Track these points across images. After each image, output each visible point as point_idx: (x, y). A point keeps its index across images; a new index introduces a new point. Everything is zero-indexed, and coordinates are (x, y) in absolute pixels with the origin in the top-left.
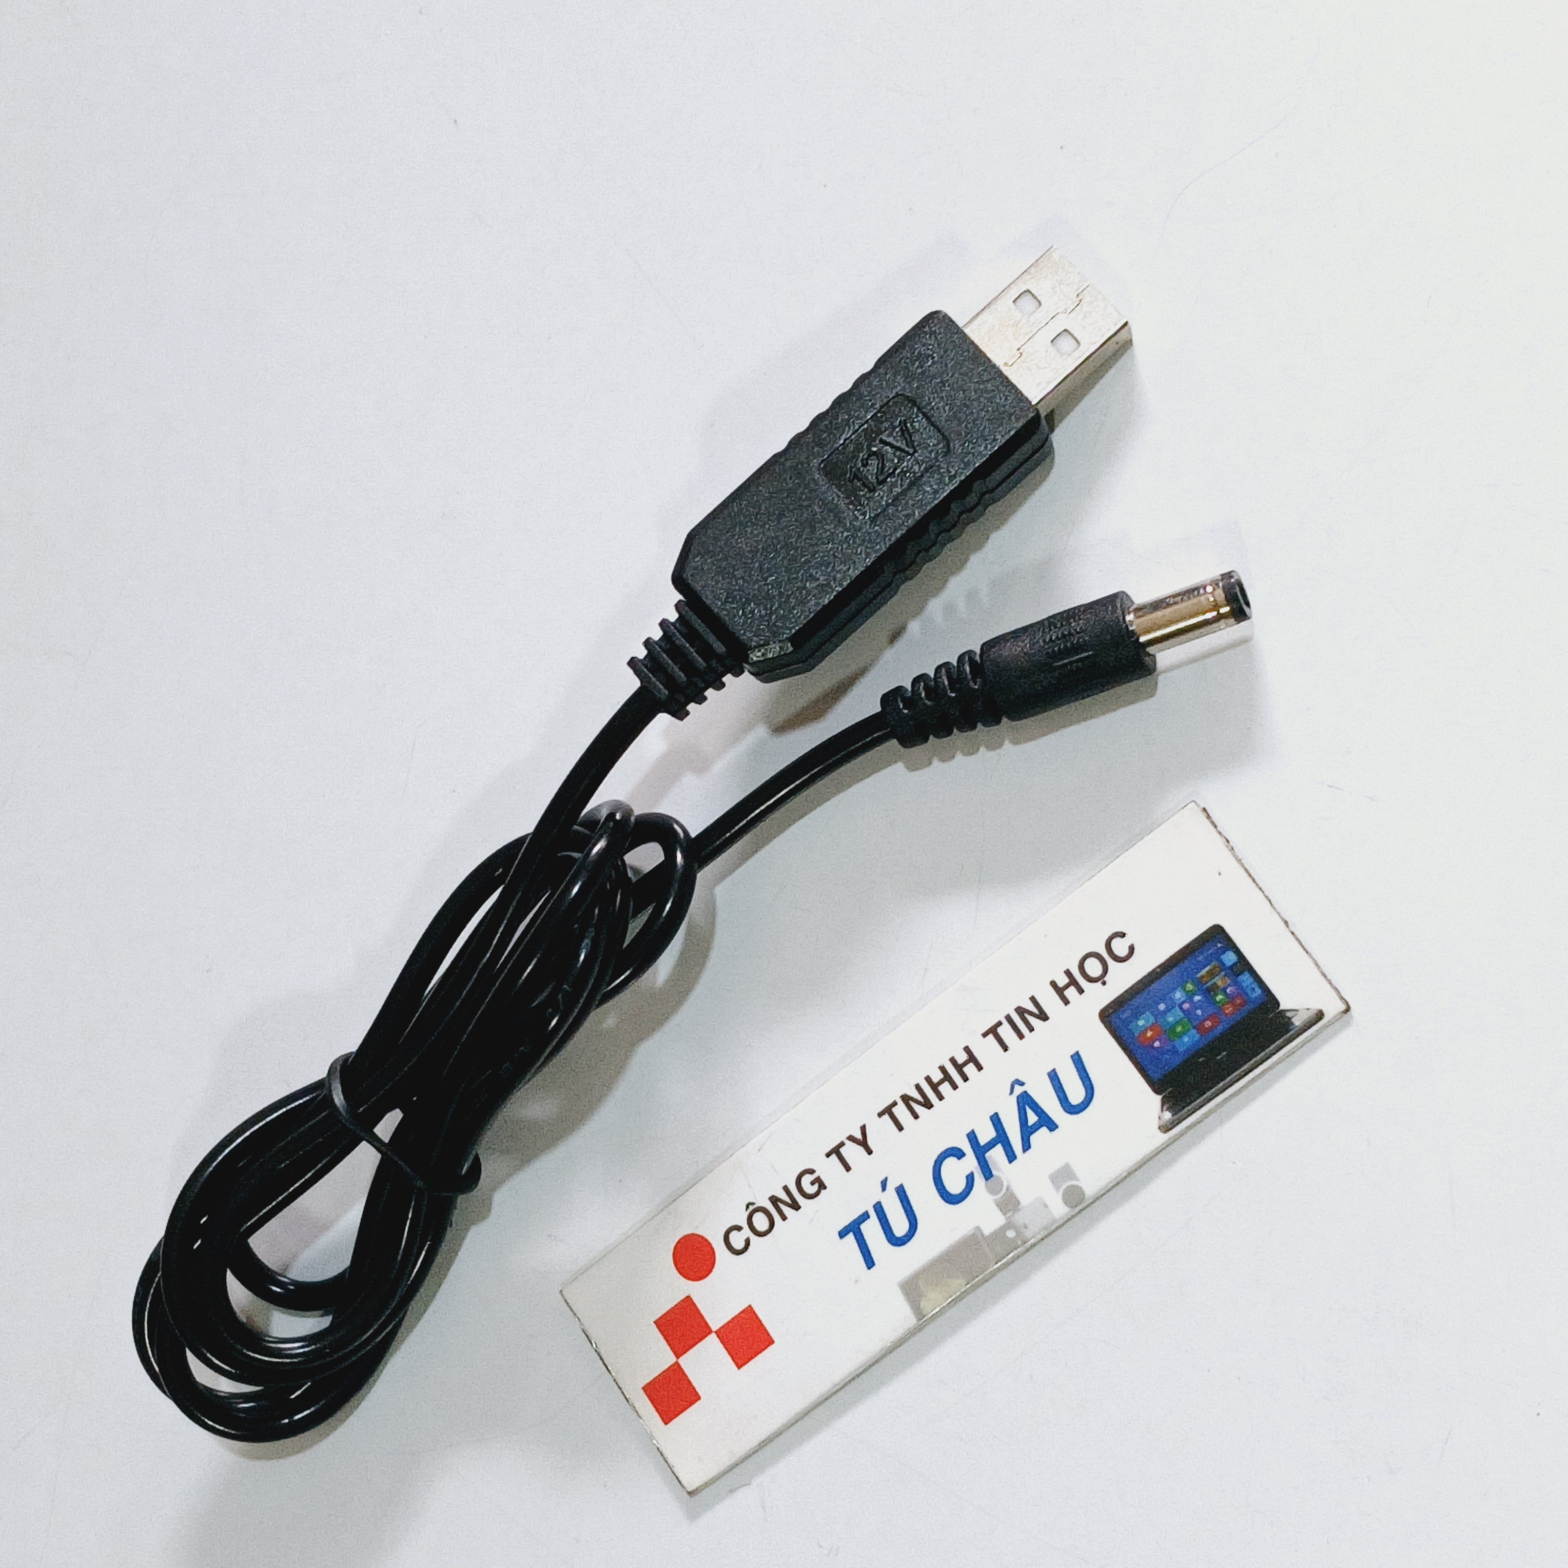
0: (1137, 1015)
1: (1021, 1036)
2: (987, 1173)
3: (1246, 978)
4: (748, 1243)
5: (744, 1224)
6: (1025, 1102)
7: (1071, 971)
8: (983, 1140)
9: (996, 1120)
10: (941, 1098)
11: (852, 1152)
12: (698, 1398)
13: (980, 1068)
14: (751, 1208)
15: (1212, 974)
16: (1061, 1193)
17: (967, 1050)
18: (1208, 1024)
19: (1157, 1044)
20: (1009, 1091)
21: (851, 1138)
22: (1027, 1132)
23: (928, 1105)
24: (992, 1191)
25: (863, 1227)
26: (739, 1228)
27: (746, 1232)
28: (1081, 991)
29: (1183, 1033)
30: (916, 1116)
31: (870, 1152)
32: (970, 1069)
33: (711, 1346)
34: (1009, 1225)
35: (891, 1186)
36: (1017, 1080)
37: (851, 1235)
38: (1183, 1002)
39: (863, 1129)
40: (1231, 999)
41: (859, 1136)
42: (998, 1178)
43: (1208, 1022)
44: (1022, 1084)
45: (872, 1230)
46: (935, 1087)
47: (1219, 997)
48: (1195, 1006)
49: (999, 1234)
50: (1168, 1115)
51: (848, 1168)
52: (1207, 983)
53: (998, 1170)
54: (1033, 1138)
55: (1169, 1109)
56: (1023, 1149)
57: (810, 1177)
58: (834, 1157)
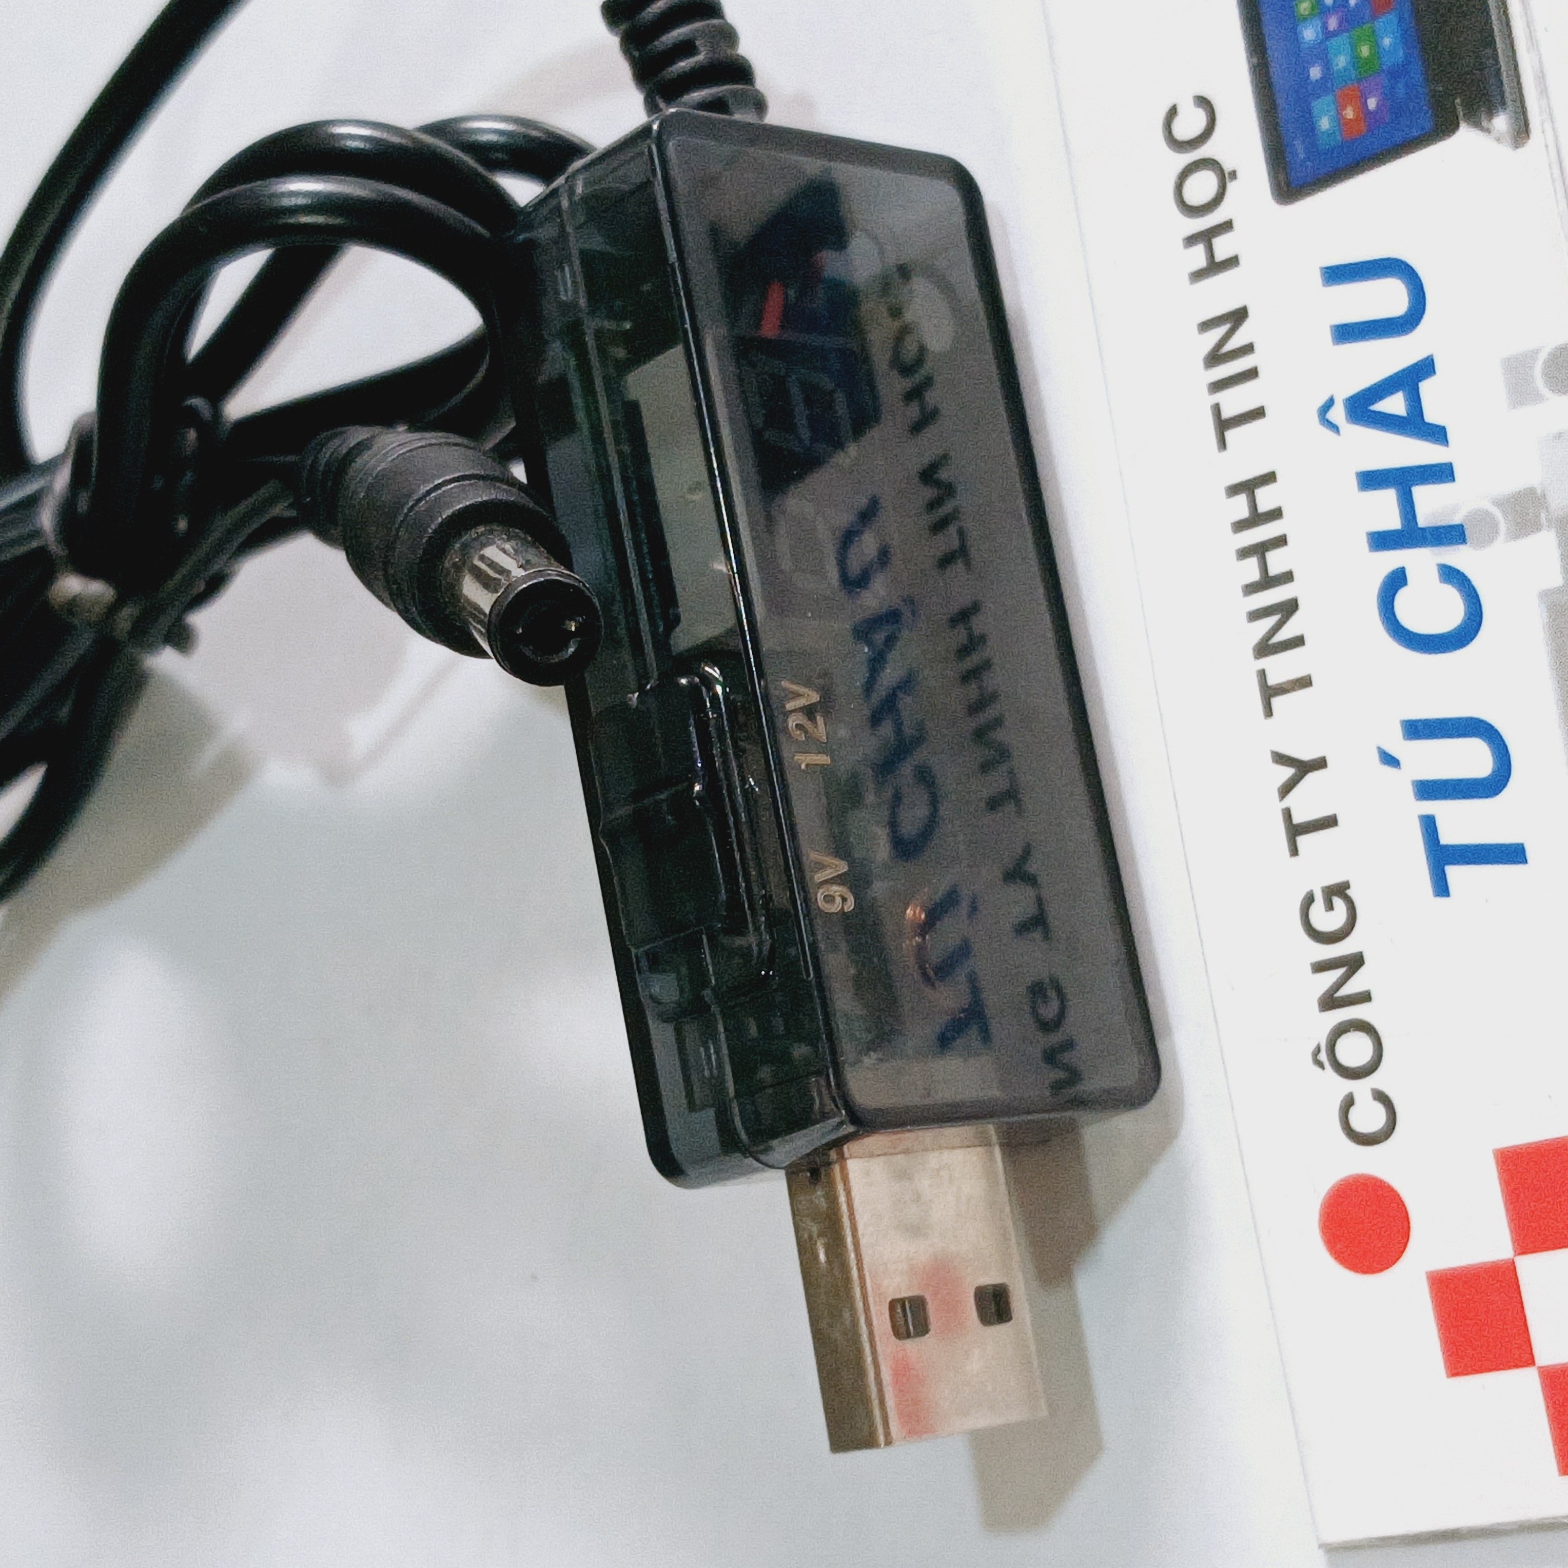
0: (1311, 127)
1: (1252, 374)
2: (1453, 535)
4: (1382, 1097)
5: (1346, 1086)
6: (1363, 406)
7: (1188, 233)
8: (1395, 522)
9: (1370, 480)
10: (1288, 577)
11: (1308, 802)
13: (1269, 478)
14: (1323, 1057)
16: (1547, 393)
17: (1232, 490)
19: (1372, 103)
20: (1331, 434)
21: (1286, 789)
22: (1414, 424)
24: (1489, 538)
25: (1446, 838)
26: (1349, 1102)
27: (1361, 1089)
29: (1376, 45)
30: (1298, 642)
31: (1320, 764)
32: (1266, 498)
35: (1397, 745)
36: (1320, 409)
37: (1454, 873)
38: (1325, 26)
39: (1281, 759)
41: (1287, 772)
42: (1466, 517)
44: (1330, 403)
45: (1458, 822)
46: (1266, 583)
48: (1340, 7)
50: (1501, 122)
51: (1330, 822)
53: (1455, 511)
54: (1431, 416)
55: (1491, 114)
56: (1442, 444)
57: (1318, 908)
58: (1303, 841)
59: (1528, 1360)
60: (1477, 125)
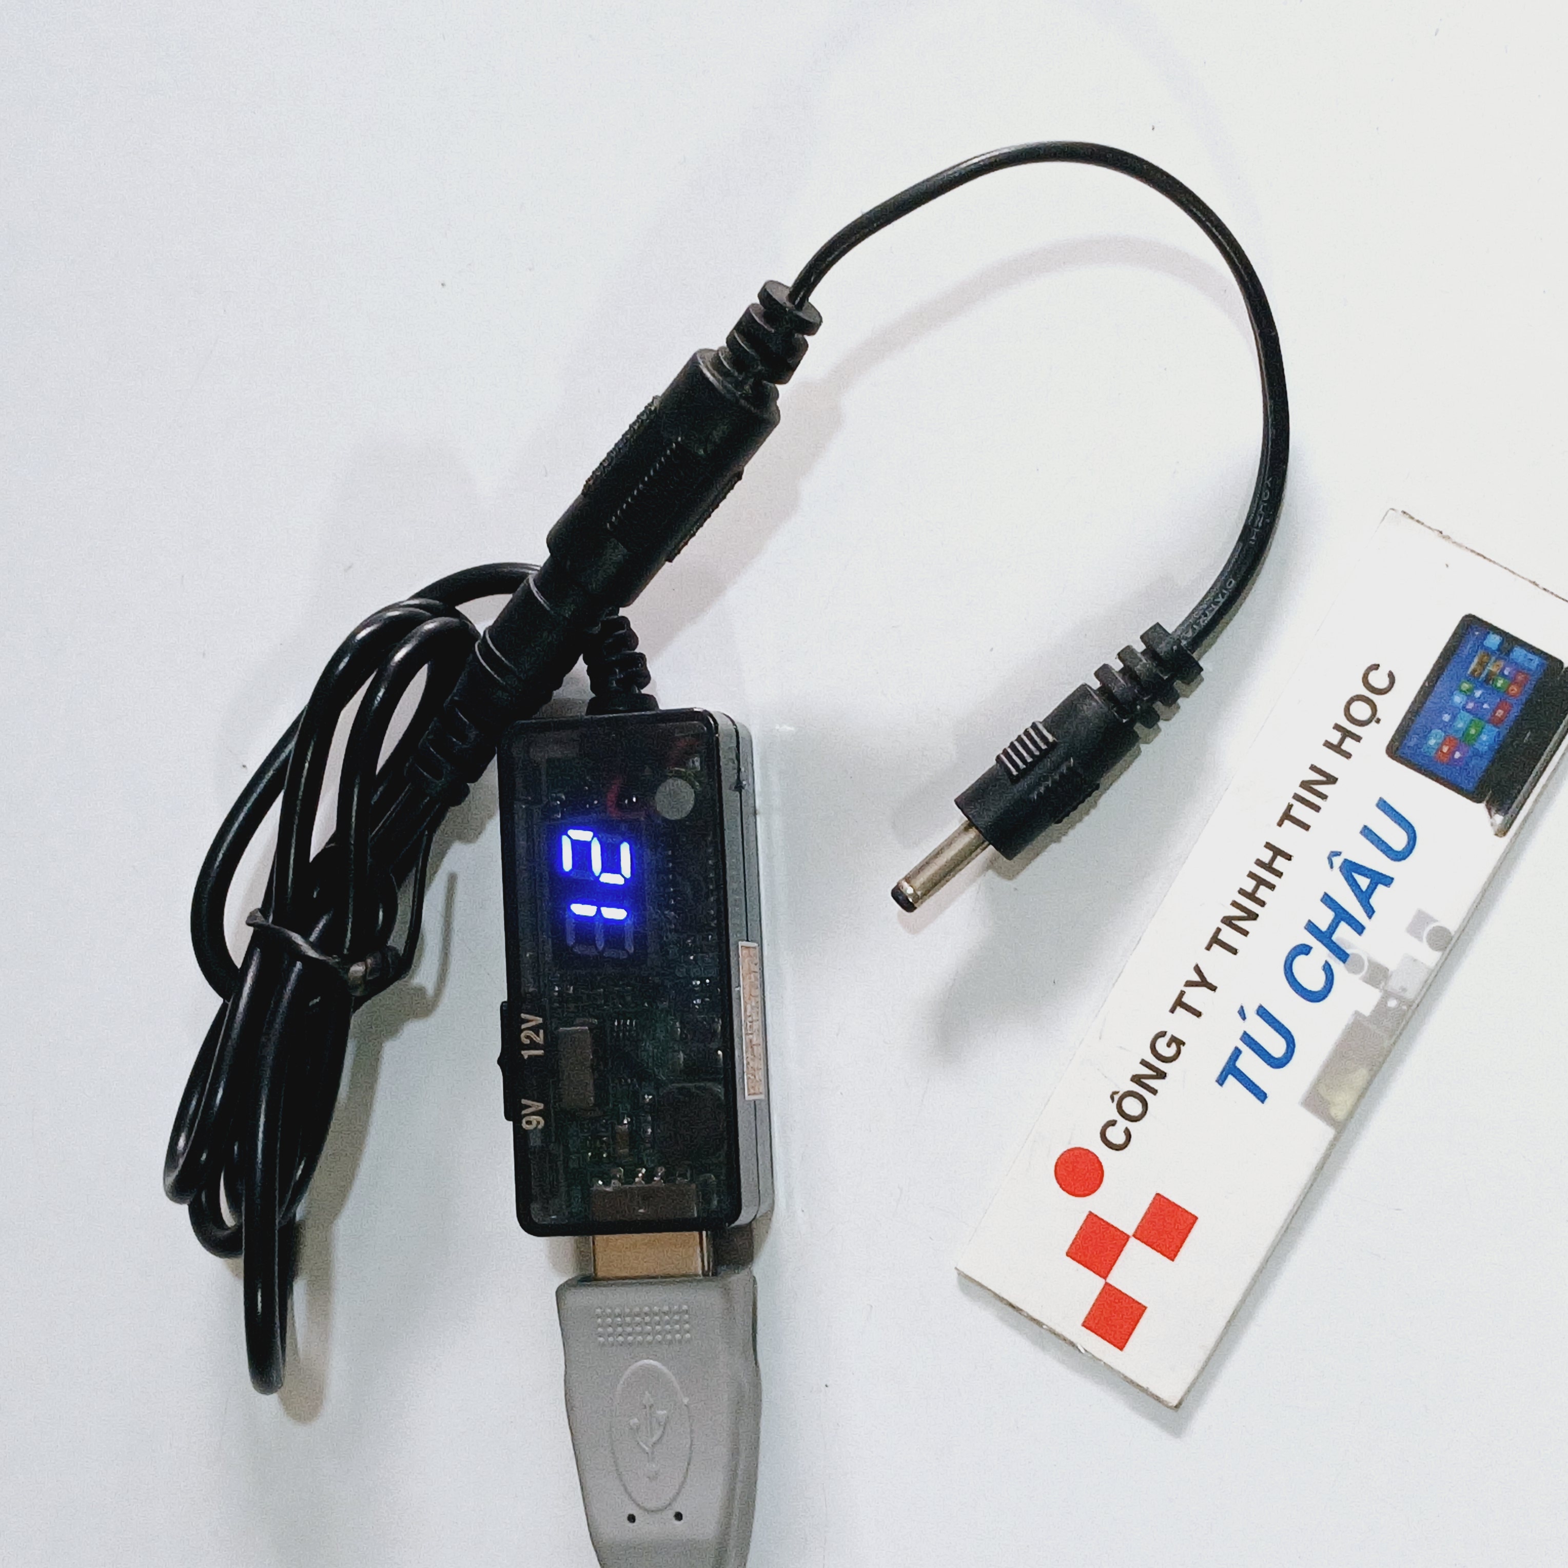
0: (1426, 737)
1: (1317, 809)
2: (1342, 956)
3: (1518, 654)
4: (1128, 1133)
5: (1116, 1116)
6: (1350, 869)
7: (1339, 723)
8: (1324, 927)
9: (1327, 900)
10: (1262, 904)
11: (1194, 997)
12: (1144, 1308)
13: (1289, 857)
14: (1116, 1097)
15: (1483, 665)
16: (1425, 940)
17: (1269, 846)
18: (1500, 713)
19: (1457, 755)
20: (1328, 866)
21: (1189, 984)
22: (1364, 897)
23: (1253, 916)
24: (1354, 972)
25: (1240, 1064)
26: (1113, 1123)
27: (1122, 1123)
28: (1358, 739)
29: (1479, 733)
30: (1245, 933)
31: (1213, 988)
32: (1280, 863)
33: (1135, 1251)
34: (1387, 995)
35: (1251, 1012)
36: (1332, 852)
37: (1231, 1079)
38: (1466, 704)
39: (1198, 970)
40: (1512, 680)
41: (1196, 978)
42: (1353, 954)
43: (1500, 711)
44: (1338, 854)
45: (1249, 1063)
46: (1251, 896)
47: (1500, 683)
48: (1479, 702)
49: (1381, 1009)
50: (1499, 819)
51: (1198, 1014)
52: (1481, 674)
53: (1350, 947)
54: (1373, 901)
55: (1498, 811)
56: (1368, 916)
57: (1164, 1040)
58: (1179, 1010)
60: (1489, 810)
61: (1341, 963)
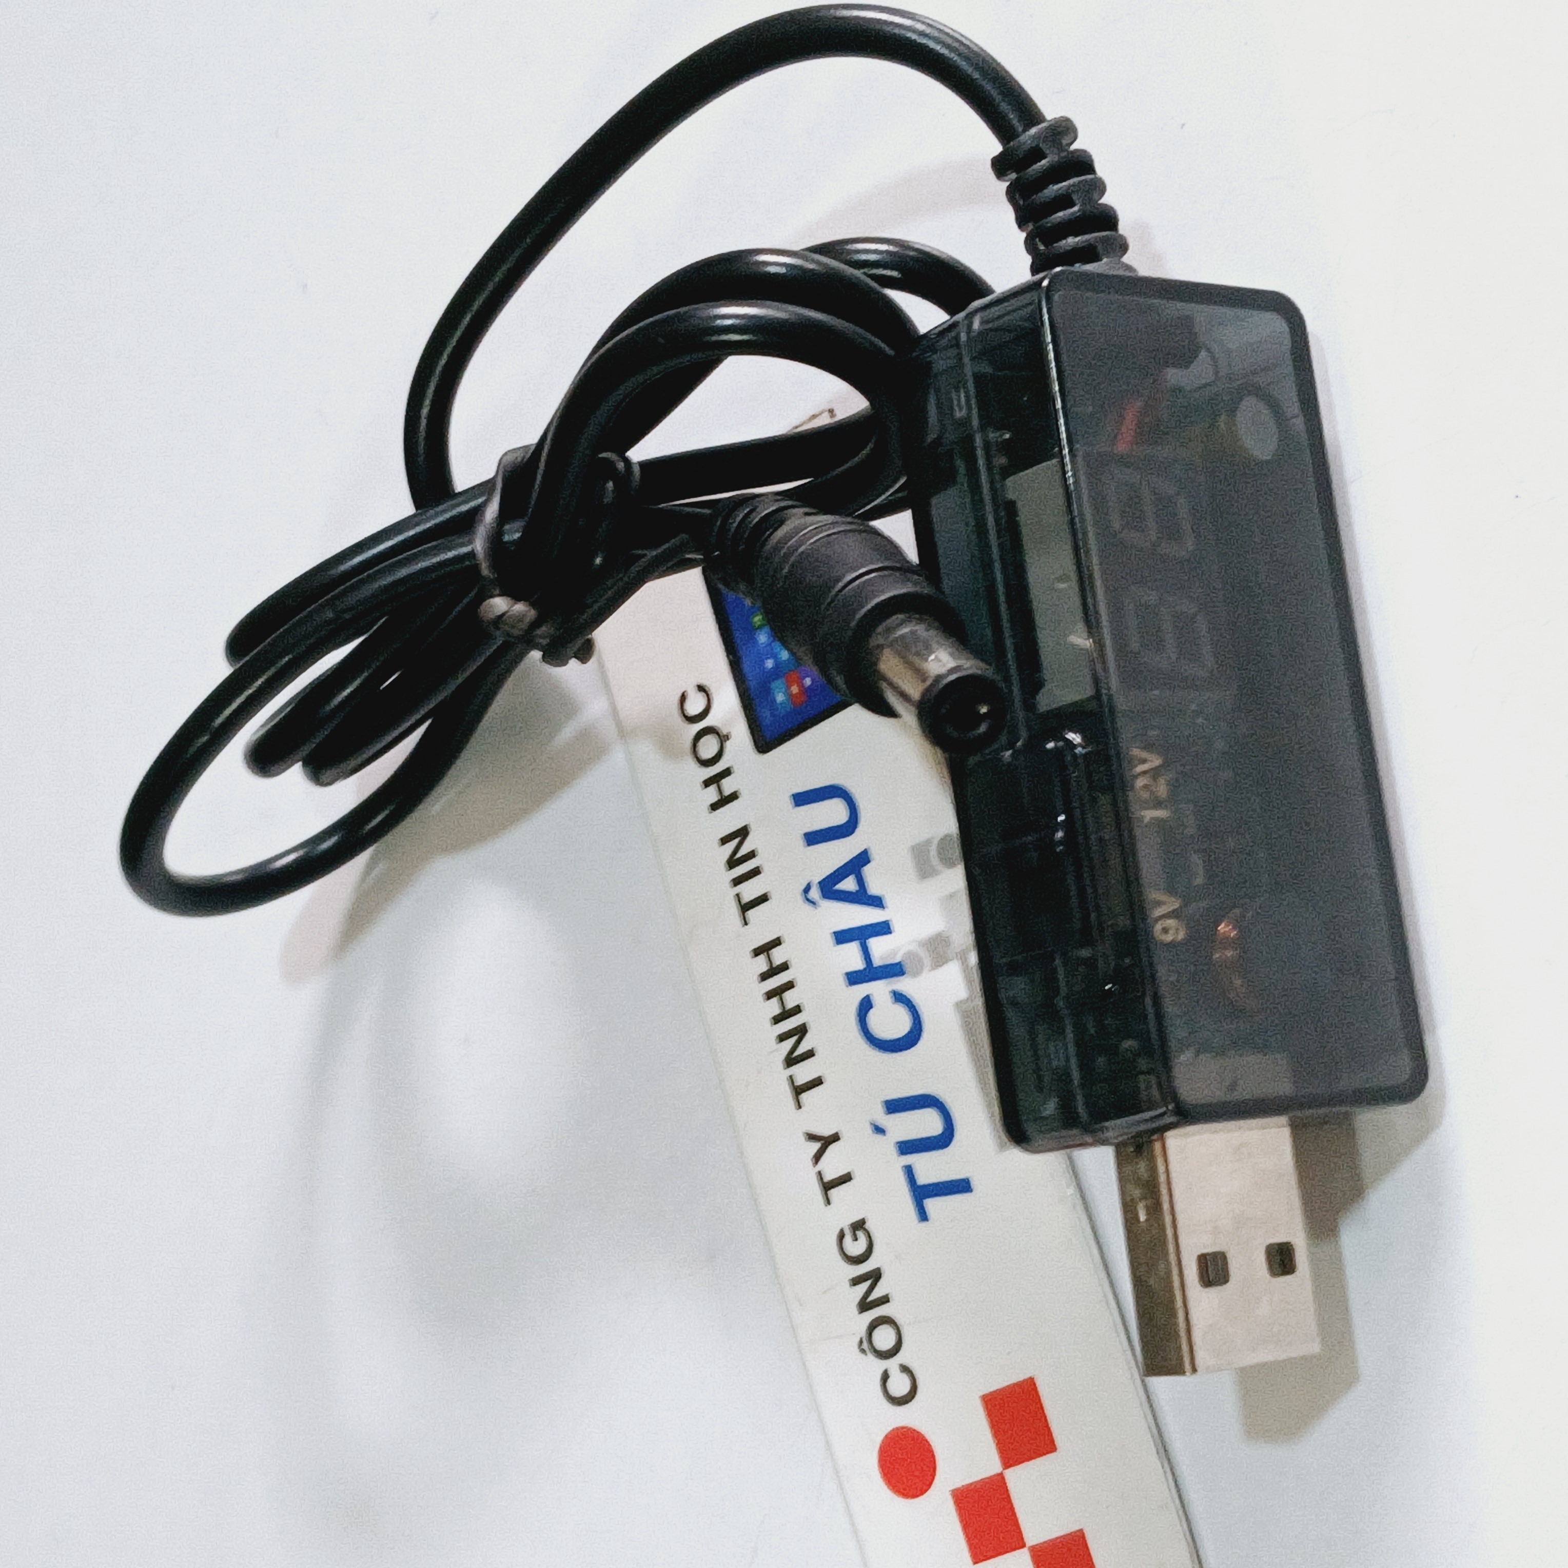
0: (771, 702)
1: (757, 871)
2: (897, 970)
4: (905, 1369)
5: (883, 1365)
6: (829, 887)
7: (705, 779)
8: (858, 964)
9: (842, 937)
10: (798, 1009)
11: (832, 1166)
13: (777, 942)
14: (865, 1345)
16: (937, 870)
17: (756, 952)
19: (808, 682)
20: (812, 907)
21: (817, 1157)
22: (862, 897)
23: (802, 1031)
24: (919, 969)
25: (921, 1180)
27: (892, 1365)
28: (728, 772)
30: (810, 1054)
31: (835, 1138)
32: (778, 955)
33: (1020, 1483)
34: (965, 958)
35: (882, 1119)
36: (803, 891)
39: (812, 1137)
41: (816, 1146)
42: (903, 957)
44: (809, 886)
45: (926, 1168)
46: (785, 1014)
49: (970, 975)
51: (848, 1178)
53: (894, 953)
54: (873, 889)
56: (880, 907)
57: (848, 1239)
58: (832, 1194)
59: (1020, 1543)
61: (901, 978)
